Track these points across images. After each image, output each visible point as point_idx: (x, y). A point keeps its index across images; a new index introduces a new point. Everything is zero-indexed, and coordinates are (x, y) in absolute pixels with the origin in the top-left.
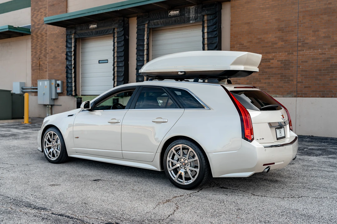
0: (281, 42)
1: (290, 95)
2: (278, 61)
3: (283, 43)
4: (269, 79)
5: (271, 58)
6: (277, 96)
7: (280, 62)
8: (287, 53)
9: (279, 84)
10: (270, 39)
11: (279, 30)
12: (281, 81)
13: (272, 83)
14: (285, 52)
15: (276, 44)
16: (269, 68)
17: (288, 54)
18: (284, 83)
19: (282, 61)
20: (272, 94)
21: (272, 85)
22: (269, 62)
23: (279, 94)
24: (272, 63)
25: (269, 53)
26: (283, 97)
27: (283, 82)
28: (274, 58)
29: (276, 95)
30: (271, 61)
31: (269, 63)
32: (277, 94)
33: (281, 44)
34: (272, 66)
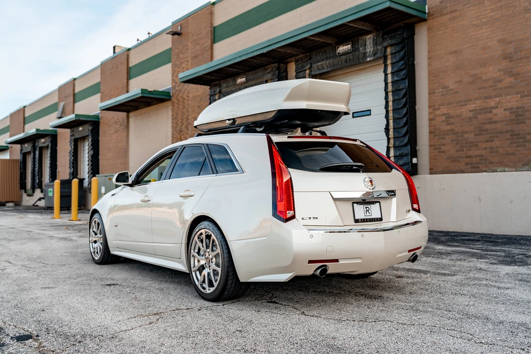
0: (510, 77)
1: (527, 167)
2: (505, 110)
3: (512, 79)
4: (492, 141)
5: (493, 105)
6: (506, 169)
7: (508, 113)
8: (519, 96)
9: (508, 149)
10: (490, 74)
11: (504, 59)
12: (511, 143)
13: (497, 148)
14: (517, 93)
15: (501, 81)
16: (490, 123)
17: (521, 97)
18: (517, 146)
19: (511, 109)
20: (497, 166)
21: (497, 152)
22: (491, 112)
23: (509, 167)
24: (496, 115)
25: (490, 97)
26: (516, 171)
27: (515, 145)
28: (499, 106)
29: (503, 169)
30: (494, 111)
31: (490, 114)
32: (506, 166)
33: (509, 80)
34: (495, 119)
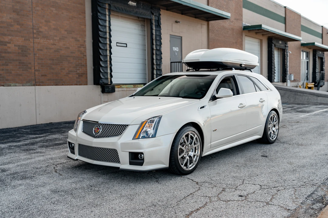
0: (17, 25)
1: (29, 84)
2: (15, 45)
3: (18, 27)
4: (7, 65)
5: (7, 41)
6: (17, 84)
7: (17, 48)
8: (24, 39)
9: (18, 72)
11: (14, 11)
12: (19, 68)
13: (11, 70)
14: (22, 37)
15: (12, 26)
16: (5, 53)
17: (24, 40)
18: (23, 70)
19: (19, 46)
20: (11, 83)
21: (11, 73)
22: (6, 45)
23: (19, 83)
24: (9, 48)
25: (5, 35)
26: (23, 86)
27: (22, 69)
28: (11, 42)
29: (15, 84)
30: (8, 45)
31: (5, 46)
32: (17, 82)
33: (17, 27)
34: (9, 50)
